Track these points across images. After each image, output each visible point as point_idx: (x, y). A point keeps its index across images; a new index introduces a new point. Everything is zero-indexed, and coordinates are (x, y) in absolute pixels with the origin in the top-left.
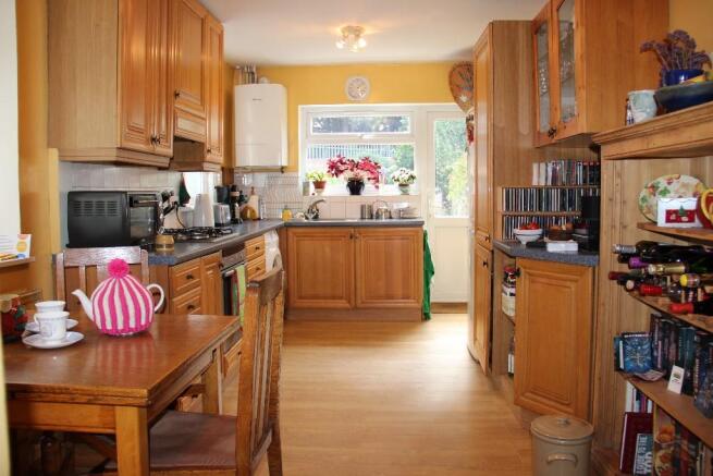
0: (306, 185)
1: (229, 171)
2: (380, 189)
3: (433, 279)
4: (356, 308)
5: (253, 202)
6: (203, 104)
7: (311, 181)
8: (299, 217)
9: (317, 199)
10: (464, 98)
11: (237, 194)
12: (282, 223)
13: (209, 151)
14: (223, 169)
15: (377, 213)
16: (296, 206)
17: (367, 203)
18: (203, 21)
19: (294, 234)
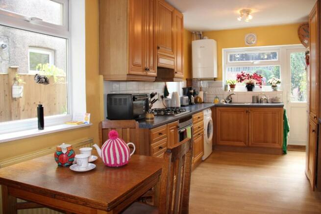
0: (226, 86)
1: (190, 81)
2: (262, 88)
3: (288, 134)
4: (248, 147)
5: (201, 95)
6: (173, 51)
7: (229, 84)
8: (222, 102)
9: (231, 93)
10: (306, 42)
11: (192, 91)
12: (214, 105)
13: (176, 73)
14: (187, 79)
15: (261, 100)
16: (222, 96)
17: (255, 95)
18: (172, 13)
19: (219, 110)
